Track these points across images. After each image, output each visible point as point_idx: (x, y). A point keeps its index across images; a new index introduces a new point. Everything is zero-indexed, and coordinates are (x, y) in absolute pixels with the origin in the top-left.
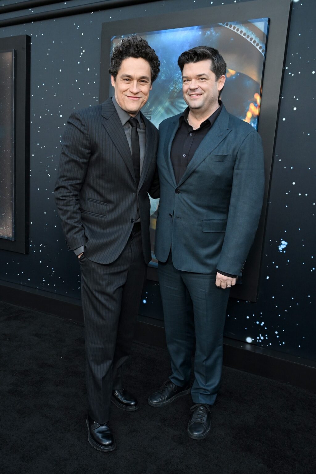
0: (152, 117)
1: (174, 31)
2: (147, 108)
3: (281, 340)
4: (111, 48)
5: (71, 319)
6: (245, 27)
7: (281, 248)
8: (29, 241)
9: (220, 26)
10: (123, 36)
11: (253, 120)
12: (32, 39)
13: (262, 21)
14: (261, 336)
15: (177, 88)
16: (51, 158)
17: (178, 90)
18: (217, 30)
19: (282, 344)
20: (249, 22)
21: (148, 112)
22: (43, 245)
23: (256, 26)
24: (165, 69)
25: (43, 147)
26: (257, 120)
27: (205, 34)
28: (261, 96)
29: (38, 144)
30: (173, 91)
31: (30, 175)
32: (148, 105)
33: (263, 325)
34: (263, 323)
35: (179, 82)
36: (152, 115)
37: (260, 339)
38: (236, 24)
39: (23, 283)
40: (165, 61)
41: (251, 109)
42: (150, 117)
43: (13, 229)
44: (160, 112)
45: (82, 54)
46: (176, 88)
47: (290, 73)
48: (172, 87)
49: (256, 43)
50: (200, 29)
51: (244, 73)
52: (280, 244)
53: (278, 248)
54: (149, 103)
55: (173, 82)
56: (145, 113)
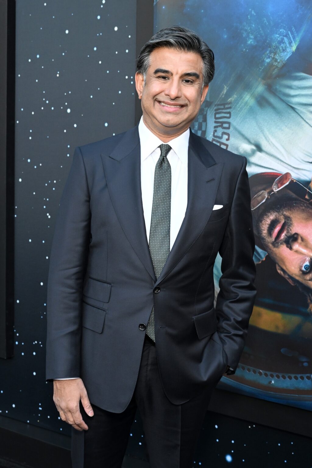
0: (232, 113)
2: (223, 96)
8: (14, 334)
15: (279, 60)
16: (52, 185)
17: (279, 63)
21: (224, 105)
22: (38, 342)
24: (253, 26)
25: (38, 166)
29: (29, 161)
30: (270, 65)
31: (16, 216)
32: (225, 91)
35: (281, 49)
36: (232, 109)
39: (3, 412)
40: (253, 13)
42: (229, 113)
44: (246, 103)
46: (276, 60)
48: (269, 57)
54: (226, 87)
55: (269, 49)
56: (218, 105)
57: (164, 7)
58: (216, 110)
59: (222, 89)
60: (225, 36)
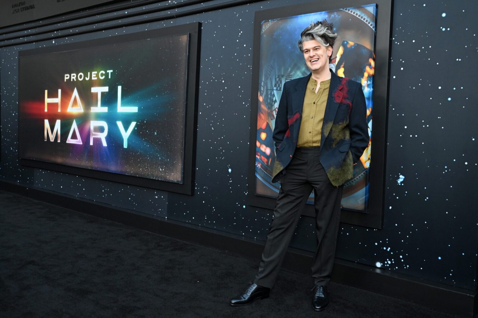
1: (307, 16)
3: (406, 263)
4: (261, 29)
5: (227, 251)
6: (359, 10)
7: (400, 181)
8: (195, 184)
9: (341, 10)
10: (270, 21)
11: (369, 79)
12: (203, 25)
13: (372, 6)
14: (389, 261)
16: (215, 115)
18: (339, 14)
19: (406, 267)
20: (362, 7)
21: (289, 76)
22: (206, 187)
23: (367, 9)
25: (209, 106)
26: (372, 78)
27: (331, 17)
28: (374, 60)
29: (205, 104)
31: (198, 129)
32: (289, 70)
33: (390, 250)
34: (389, 248)
36: (292, 78)
37: (388, 263)
38: (353, 9)
39: (189, 221)
41: (367, 71)
43: (182, 174)
44: (298, 75)
45: (240, 34)
47: (396, 43)
49: (368, 22)
50: (327, 14)
51: (360, 43)
52: (399, 178)
53: (397, 181)
56: (287, 76)
57: (265, 36)
58: (286, 78)
59: (288, 69)
60: (290, 47)
